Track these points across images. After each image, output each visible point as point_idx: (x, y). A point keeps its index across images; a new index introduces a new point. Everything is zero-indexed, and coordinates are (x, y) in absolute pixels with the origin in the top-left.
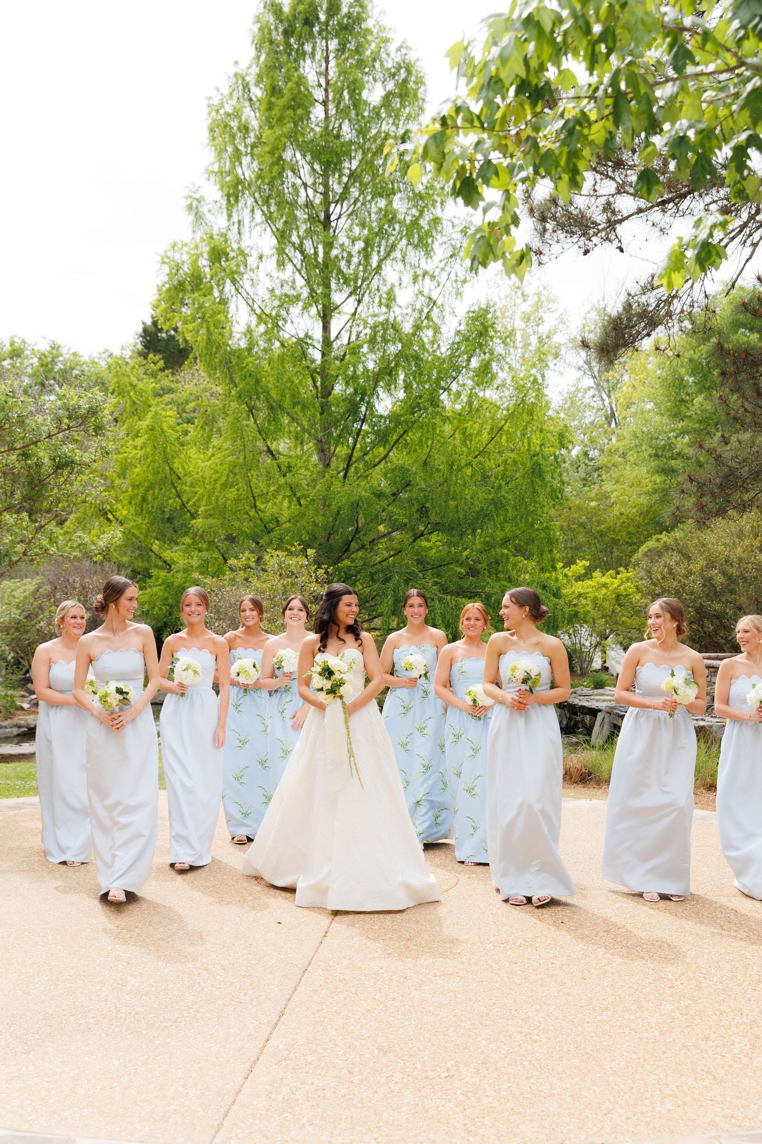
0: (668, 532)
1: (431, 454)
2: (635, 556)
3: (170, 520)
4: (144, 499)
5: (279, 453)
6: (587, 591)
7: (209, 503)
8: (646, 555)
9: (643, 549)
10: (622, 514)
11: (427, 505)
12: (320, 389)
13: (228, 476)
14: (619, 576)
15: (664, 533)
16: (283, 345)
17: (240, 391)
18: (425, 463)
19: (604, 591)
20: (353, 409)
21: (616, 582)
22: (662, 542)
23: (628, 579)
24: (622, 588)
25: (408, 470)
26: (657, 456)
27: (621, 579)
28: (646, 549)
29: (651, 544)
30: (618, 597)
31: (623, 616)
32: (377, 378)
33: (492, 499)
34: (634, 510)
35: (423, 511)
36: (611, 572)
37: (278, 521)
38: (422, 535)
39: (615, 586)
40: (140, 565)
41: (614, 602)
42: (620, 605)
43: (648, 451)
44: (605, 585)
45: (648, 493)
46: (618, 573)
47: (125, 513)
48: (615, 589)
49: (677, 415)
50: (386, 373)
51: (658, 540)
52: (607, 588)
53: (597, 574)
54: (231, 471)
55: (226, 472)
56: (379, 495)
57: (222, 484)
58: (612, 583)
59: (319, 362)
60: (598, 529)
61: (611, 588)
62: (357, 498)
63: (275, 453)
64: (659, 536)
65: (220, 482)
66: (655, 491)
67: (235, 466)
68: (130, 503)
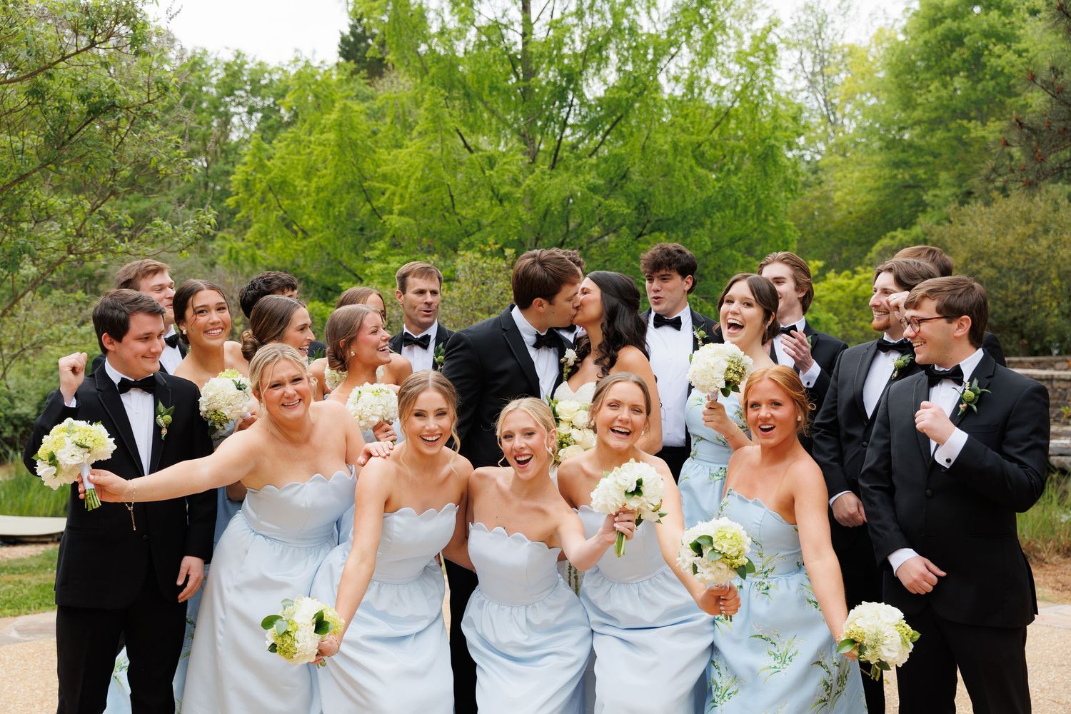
0: (904, 227)
1: (651, 135)
2: (869, 255)
3: (362, 229)
4: (329, 204)
5: (478, 149)
6: (822, 294)
7: (402, 202)
8: (879, 254)
9: (877, 247)
10: (850, 213)
11: (645, 200)
12: (521, 75)
13: (423, 170)
14: (857, 277)
15: (899, 229)
16: (479, 29)
17: (433, 77)
18: (643, 148)
19: (840, 293)
20: (560, 94)
21: (854, 282)
22: (897, 240)
23: (867, 279)
24: (860, 289)
25: (623, 159)
26: (887, 148)
27: (860, 280)
28: (880, 248)
29: (885, 241)
30: (856, 298)
31: (861, 319)
32: (585, 57)
33: (721, 188)
34: (864, 208)
35: (642, 207)
36: (847, 272)
37: (479, 224)
38: (640, 235)
39: (852, 287)
40: (329, 281)
41: (851, 304)
42: (858, 308)
43: (876, 145)
44: (841, 287)
45: (878, 189)
46: (855, 273)
47: (311, 223)
48: (854, 291)
49: (908, 104)
50: (595, 50)
51: (893, 238)
52: (844, 290)
53: (831, 275)
54: (427, 165)
55: (421, 166)
56: (594, 189)
57: (417, 179)
58: (849, 285)
59: (520, 47)
60: (825, 229)
61: (848, 290)
62: (568, 193)
63: (473, 148)
64: (893, 233)
65: (414, 177)
66: (886, 186)
67: (431, 161)
68: (314, 207)
